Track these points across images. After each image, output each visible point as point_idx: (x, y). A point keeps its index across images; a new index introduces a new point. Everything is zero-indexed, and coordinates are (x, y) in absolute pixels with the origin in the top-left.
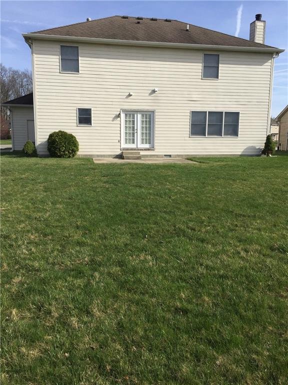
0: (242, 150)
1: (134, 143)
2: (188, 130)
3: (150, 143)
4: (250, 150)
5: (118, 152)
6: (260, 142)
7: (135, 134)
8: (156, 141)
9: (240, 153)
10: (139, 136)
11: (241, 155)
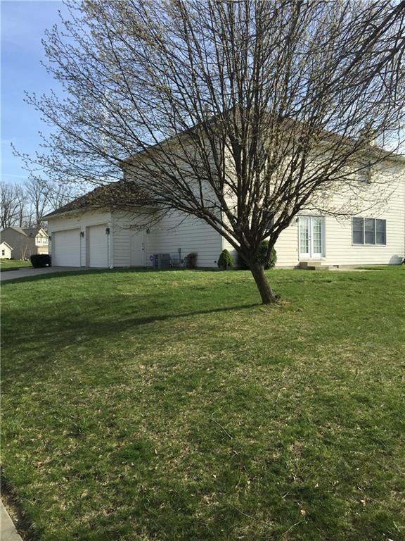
0: (389, 259)
1: (307, 252)
2: (351, 237)
3: (320, 252)
4: (393, 260)
5: (297, 264)
6: (400, 251)
7: (309, 241)
8: (327, 250)
9: (388, 263)
10: (312, 244)
11: (389, 265)
